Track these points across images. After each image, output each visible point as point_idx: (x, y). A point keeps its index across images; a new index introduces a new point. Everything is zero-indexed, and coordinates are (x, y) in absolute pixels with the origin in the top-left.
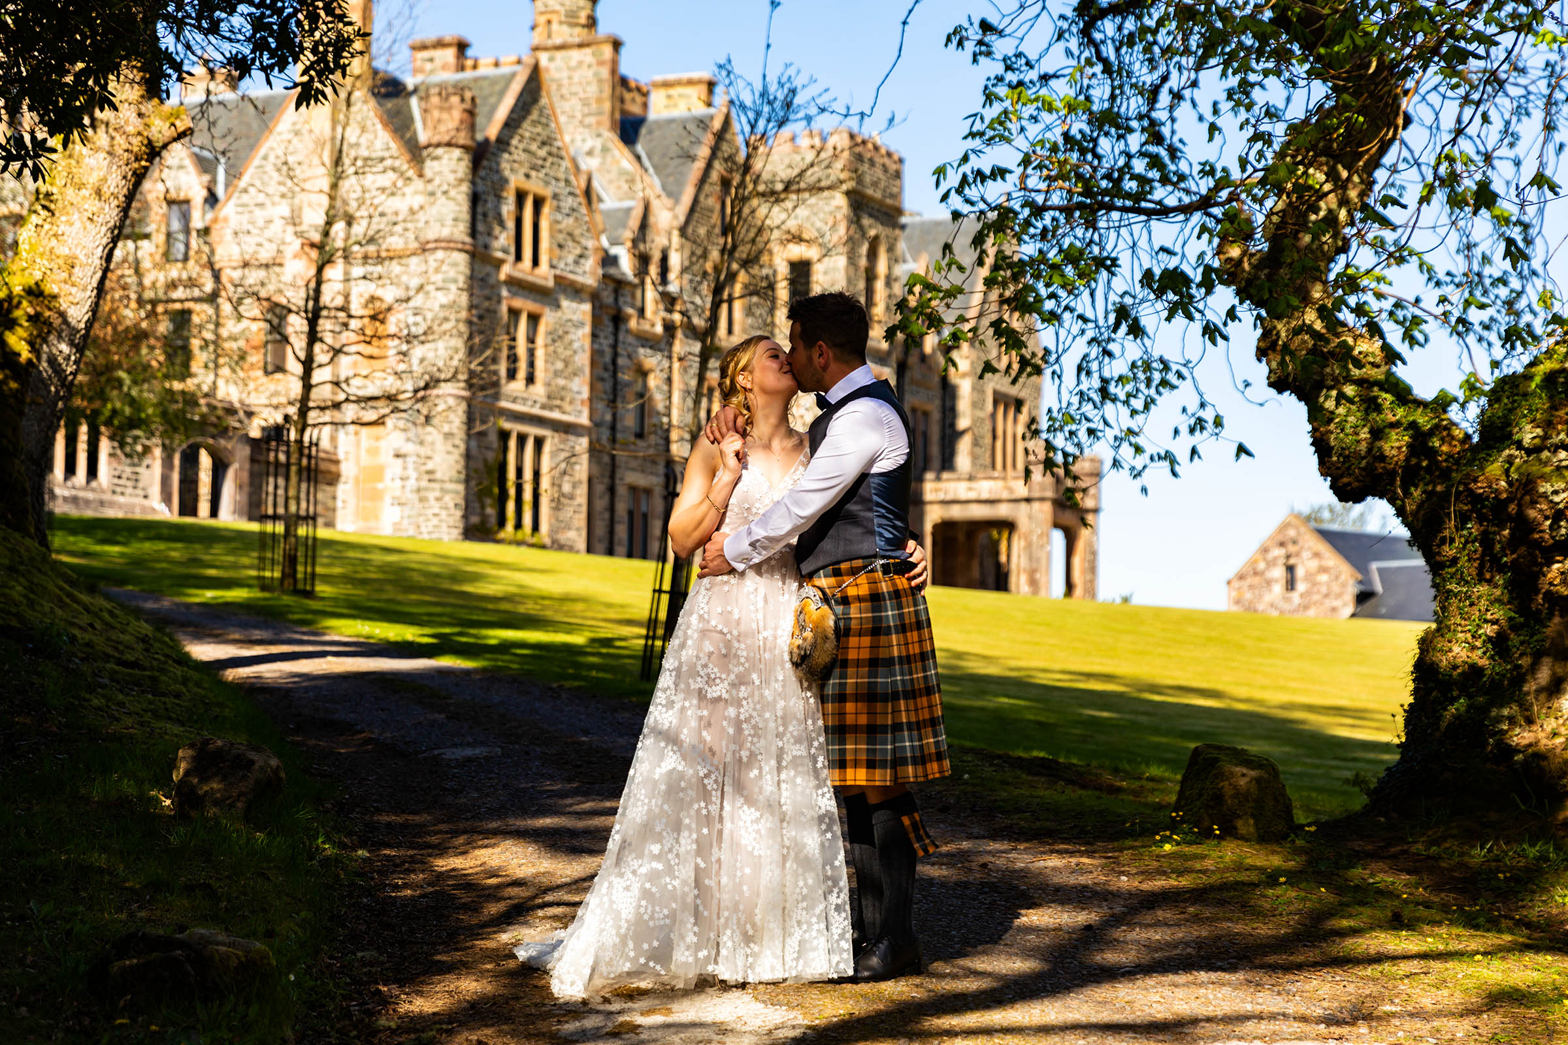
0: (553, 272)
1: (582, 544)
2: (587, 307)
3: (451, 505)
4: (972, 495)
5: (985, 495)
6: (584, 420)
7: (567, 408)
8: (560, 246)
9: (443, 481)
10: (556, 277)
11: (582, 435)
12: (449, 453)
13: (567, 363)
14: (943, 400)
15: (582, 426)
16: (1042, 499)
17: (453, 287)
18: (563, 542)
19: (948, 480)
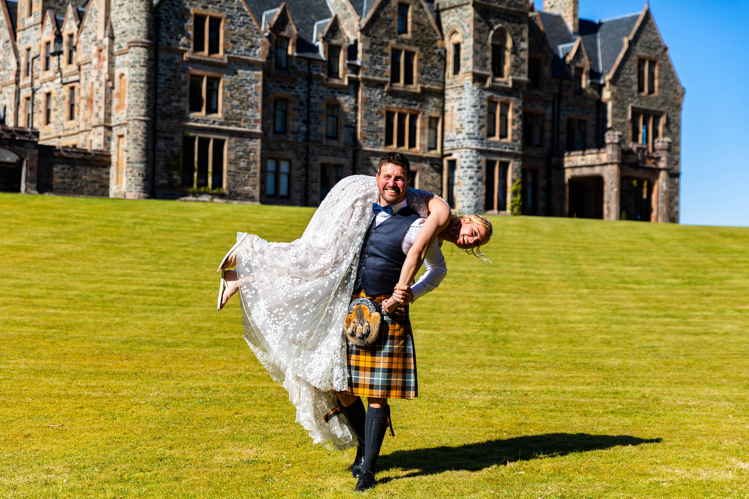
0: (226, 55)
1: (256, 193)
2: (260, 73)
3: (137, 174)
4: (583, 163)
5: (589, 163)
6: (258, 130)
7: (243, 124)
8: (234, 42)
9: (133, 163)
10: (229, 58)
11: (256, 138)
12: (135, 148)
13: (242, 102)
14: (598, 114)
15: (256, 133)
16: (612, 164)
17: (138, 65)
18: (238, 192)
19: (573, 156)
